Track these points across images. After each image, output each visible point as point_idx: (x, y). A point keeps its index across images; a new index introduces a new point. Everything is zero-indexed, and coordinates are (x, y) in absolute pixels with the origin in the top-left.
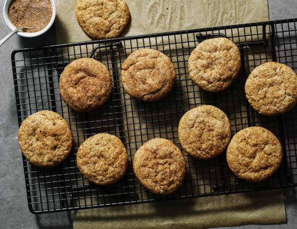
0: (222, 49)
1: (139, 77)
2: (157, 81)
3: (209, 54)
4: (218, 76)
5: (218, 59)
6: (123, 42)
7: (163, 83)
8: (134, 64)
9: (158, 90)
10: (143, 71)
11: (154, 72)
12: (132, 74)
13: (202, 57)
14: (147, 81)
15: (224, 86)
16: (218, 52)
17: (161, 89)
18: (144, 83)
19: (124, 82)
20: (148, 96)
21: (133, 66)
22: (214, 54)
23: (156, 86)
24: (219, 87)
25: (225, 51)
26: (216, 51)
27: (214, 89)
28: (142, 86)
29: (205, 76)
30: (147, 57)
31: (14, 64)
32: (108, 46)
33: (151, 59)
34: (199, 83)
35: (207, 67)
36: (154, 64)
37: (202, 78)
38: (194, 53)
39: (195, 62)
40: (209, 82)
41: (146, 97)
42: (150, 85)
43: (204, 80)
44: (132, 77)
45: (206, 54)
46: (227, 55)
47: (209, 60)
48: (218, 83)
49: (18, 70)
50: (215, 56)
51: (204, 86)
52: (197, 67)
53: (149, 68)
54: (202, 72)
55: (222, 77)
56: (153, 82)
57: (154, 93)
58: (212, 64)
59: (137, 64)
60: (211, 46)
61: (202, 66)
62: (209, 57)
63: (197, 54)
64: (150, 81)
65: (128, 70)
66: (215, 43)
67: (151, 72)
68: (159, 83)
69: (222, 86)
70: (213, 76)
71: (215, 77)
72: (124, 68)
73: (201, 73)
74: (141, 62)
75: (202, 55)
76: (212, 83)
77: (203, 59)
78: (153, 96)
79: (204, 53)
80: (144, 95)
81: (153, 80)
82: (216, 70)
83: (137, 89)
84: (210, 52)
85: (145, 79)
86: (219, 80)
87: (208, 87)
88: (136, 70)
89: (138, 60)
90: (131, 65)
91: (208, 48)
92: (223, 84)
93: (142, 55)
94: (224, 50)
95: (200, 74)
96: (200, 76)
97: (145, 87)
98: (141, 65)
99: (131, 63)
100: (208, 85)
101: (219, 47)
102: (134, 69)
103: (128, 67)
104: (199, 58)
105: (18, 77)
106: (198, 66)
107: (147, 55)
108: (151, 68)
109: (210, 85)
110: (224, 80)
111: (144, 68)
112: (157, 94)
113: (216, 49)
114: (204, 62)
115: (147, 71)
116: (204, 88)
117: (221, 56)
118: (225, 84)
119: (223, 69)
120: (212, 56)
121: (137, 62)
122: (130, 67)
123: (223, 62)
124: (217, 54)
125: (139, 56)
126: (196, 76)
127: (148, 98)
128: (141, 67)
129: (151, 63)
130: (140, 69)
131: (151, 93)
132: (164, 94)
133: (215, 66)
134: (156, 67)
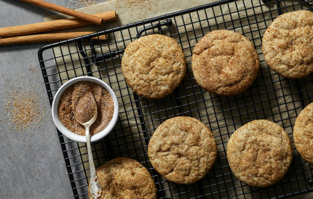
0: (303, 24)
1: (214, 64)
2: (236, 71)
3: (287, 31)
4: (300, 57)
5: (299, 36)
7: (243, 74)
8: (209, 47)
9: (236, 82)
10: (219, 57)
11: (233, 60)
12: (205, 60)
13: (279, 36)
14: (223, 70)
15: (308, 71)
16: (298, 28)
17: (239, 81)
18: (219, 72)
19: (195, 69)
20: (224, 89)
21: (207, 51)
22: (294, 31)
23: (235, 77)
24: (301, 72)
25: (307, 27)
26: (295, 27)
27: (296, 75)
28: (215, 76)
29: (284, 58)
30: (226, 40)
31: (42, 64)
32: (155, 27)
33: (230, 44)
34: (277, 68)
35: (286, 47)
36: (233, 50)
37: (280, 62)
38: (268, 31)
39: (270, 42)
40: (289, 66)
41: (220, 91)
42: (227, 75)
43: (283, 64)
44: (205, 64)
45: (283, 32)
46: (309, 32)
47: (287, 39)
48: (300, 67)
50: (294, 33)
51: (284, 72)
52: (273, 49)
53: (227, 54)
54: (280, 54)
55: (305, 59)
56: (231, 71)
57: (231, 85)
58: (292, 44)
59: (213, 47)
60: (290, 22)
61: (280, 47)
62: (288, 36)
63: (273, 33)
64: (227, 70)
65: (201, 54)
66: (293, 18)
67: (229, 59)
68: (238, 73)
69: (305, 70)
70: (293, 58)
71: (297, 59)
72: (196, 51)
73: (279, 56)
74: (217, 46)
75: (279, 34)
76: (293, 67)
77: (280, 38)
78: (229, 89)
79: (281, 31)
80: (218, 87)
81: (232, 69)
82: (297, 50)
83: (211, 79)
84: (288, 29)
85: (222, 68)
86: (302, 63)
87: (289, 72)
88: (210, 56)
89: (213, 43)
90: (205, 49)
91: (285, 24)
92: (307, 67)
93: (220, 38)
94: (305, 25)
95: (277, 56)
96: (277, 59)
97: (222, 77)
98: (218, 49)
99: (205, 46)
100: (288, 70)
101: (299, 22)
102: (208, 54)
103: (201, 52)
104: (275, 37)
106: (275, 47)
107: (225, 37)
108: (229, 55)
109: (291, 70)
110: (308, 63)
111: (221, 54)
112: (235, 87)
113: (296, 24)
114: (282, 42)
115: (225, 57)
116: (284, 74)
117: (303, 32)
118: (309, 67)
119: (306, 49)
120: (291, 34)
121: (213, 45)
122: (204, 52)
123: (305, 40)
124: (297, 31)
125: (216, 38)
126: (273, 59)
127: (223, 91)
128: (218, 53)
129: (230, 47)
130: (216, 55)
131: (228, 85)
132: (243, 87)
133: (296, 46)
134: (236, 54)
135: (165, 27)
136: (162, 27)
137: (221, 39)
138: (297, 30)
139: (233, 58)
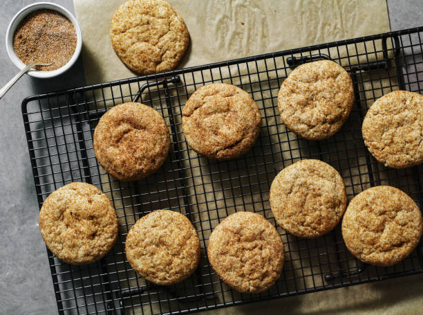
0: (326, 77)
1: (208, 125)
2: (235, 129)
3: (307, 85)
4: (322, 116)
5: (320, 91)
6: (181, 76)
7: (244, 131)
8: (200, 106)
9: (237, 142)
10: (213, 116)
11: (230, 117)
12: (197, 121)
13: (297, 90)
14: (220, 131)
15: (331, 131)
16: (320, 80)
17: (240, 141)
18: (216, 133)
19: (187, 134)
20: (224, 152)
21: (198, 110)
22: (315, 84)
23: (234, 137)
24: (324, 132)
25: (331, 79)
26: (316, 79)
27: (318, 136)
28: (213, 139)
29: (304, 117)
30: (218, 95)
31: (26, 118)
32: (160, 84)
33: (224, 99)
34: (295, 128)
35: (305, 104)
36: (228, 105)
37: (299, 120)
38: (285, 85)
39: (287, 98)
40: (309, 126)
41: (220, 154)
42: (225, 136)
43: (303, 123)
44: (198, 125)
45: (303, 86)
46: (333, 86)
47: (307, 94)
48: (322, 126)
49: (33, 127)
50: (315, 87)
51: (303, 133)
52: (291, 105)
53: (222, 111)
54: (299, 112)
55: (328, 117)
56: (229, 131)
57: (231, 147)
58: (312, 100)
59: (204, 106)
60: (310, 74)
61: (298, 103)
62: (308, 90)
63: (290, 87)
64: (224, 130)
65: (192, 115)
66: (314, 69)
67: (225, 116)
68: (238, 132)
69: (328, 130)
70: (315, 116)
71: (318, 117)
72: (185, 113)
73: (298, 114)
74: (209, 103)
75: (297, 88)
76: (314, 126)
77: (299, 93)
78: (230, 152)
79: (300, 84)
80: (217, 151)
81: (229, 128)
82: (319, 107)
83: (207, 143)
84: (308, 82)
85: (218, 128)
86: (324, 122)
87: (309, 133)
88: (203, 116)
89: (204, 100)
90: (196, 109)
91: (305, 76)
92: (330, 127)
93: (211, 93)
94: (328, 77)
95: (296, 115)
96: (296, 117)
97: (219, 139)
98: (210, 107)
99: (195, 105)
100: (308, 130)
101: (321, 74)
102: (200, 115)
103: (192, 112)
104: (293, 91)
105: (34, 136)
106: (293, 104)
107: (217, 92)
108: (225, 112)
109: (311, 131)
110: (332, 122)
111: (215, 112)
112: (236, 148)
113: (317, 77)
114: (301, 97)
115: (220, 115)
116: (303, 135)
117: (325, 86)
118: (333, 127)
119: (329, 105)
120: (312, 88)
121: (204, 103)
122: (195, 112)
123: (328, 96)
124: (318, 85)
125: (207, 95)
126: (291, 118)
127: (223, 155)
128: (210, 111)
129: (224, 103)
130: (210, 114)
131: (227, 148)
132: (246, 147)
133: (317, 102)
134: (232, 110)
135: (171, 84)
136: (168, 84)
137: (213, 95)
138: (319, 82)
139: (229, 115)
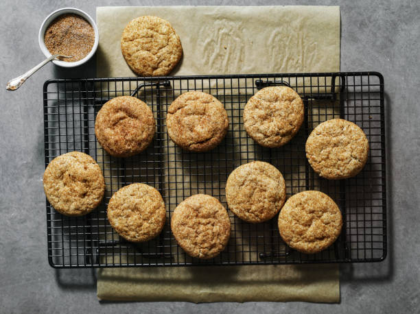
0: (284, 99)
1: (187, 122)
2: (207, 129)
3: (268, 103)
4: (277, 129)
5: (278, 110)
6: (171, 81)
7: (214, 132)
8: (183, 107)
9: (207, 140)
10: (192, 116)
12: (178, 119)
13: (260, 107)
14: (195, 129)
15: (282, 142)
17: (209, 139)
18: (192, 130)
19: (170, 127)
20: (195, 146)
21: (180, 110)
22: (274, 104)
23: (205, 135)
24: (276, 142)
25: (287, 102)
26: (276, 101)
27: (271, 144)
28: (189, 134)
29: (262, 128)
30: (198, 101)
31: (45, 96)
32: (154, 85)
33: (202, 104)
34: (254, 135)
35: (265, 118)
36: (205, 110)
37: (258, 131)
38: (251, 101)
39: (252, 111)
40: (265, 135)
41: (192, 146)
42: (198, 133)
43: (260, 132)
44: (179, 122)
45: (265, 104)
46: (288, 107)
47: (267, 111)
48: (275, 137)
49: (50, 104)
50: (275, 106)
51: (260, 140)
52: (253, 117)
53: (199, 114)
54: (259, 123)
55: (281, 131)
56: (202, 130)
57: (202, 142)
58: (271, 115)
59: (186, 108)
60: (272, 95)
61: (259, 117)
62: (268, 108)
63: (255, 103)
64: (198, 128)
65: (175, 113)
66: (276, 92)
67: (201, 118)
68: (209, 132)
69: (280, 141)
70: (271, 128)
71: (273, 130)
72: (170, 111)
73: (257, 125)
74: (190, 106)
75: (260, 105)
76: (269, 136)
77: (261, 109)
78: (201, 146)
79: (263, 102)
80: (190, 144)
81: (203, 128)
82: (275, 122)
83: (184, 137)
84: (269, 101)
85: (194, 126)
86: (277, 134)
87: (264, 141)
88: (184, 115)
89: (187, 103)
90: (179, 109)
91: (268, 96)
92: (281, 139)
93: (193, 98)
94: (286, 100)
96: (256, 127)
97: (193, 135)
98: (190, 109)
99: (179, 106)
100: (264, 139)
101: (280, 96)
102: (182, 114)
103: (175, 111)
104: (256, 107)
105: (49, 111)
106: (255, 116)
107: (197, 98)
108: (201, 114)
109: (266, 139)
110: (283, 135)
111: (194, 113)
112: (205, 144)
113: (277, 98)
114: (262, 112)
115: (197, 116)
116: (259, 142)
117: (282, 107)
118: (283, 139)
119: (283, 122)
120: (272, 106)
121: (186, 105)
122: (178, 111)
123: (283, 114)
124: (277, 105)
125: (189, 99)
126: (252, 127)
127: (195, 148)
128: (190, 112)
129: (202, 108)
130: (189, 114)
131: (199, 143)
132: (213, 144)
133: (274, 118)
134: (207, 114)
135: (163, 86)
136: (160, 86)
137: (194, 100)
138: (278, 103)
139: (204, 118)
